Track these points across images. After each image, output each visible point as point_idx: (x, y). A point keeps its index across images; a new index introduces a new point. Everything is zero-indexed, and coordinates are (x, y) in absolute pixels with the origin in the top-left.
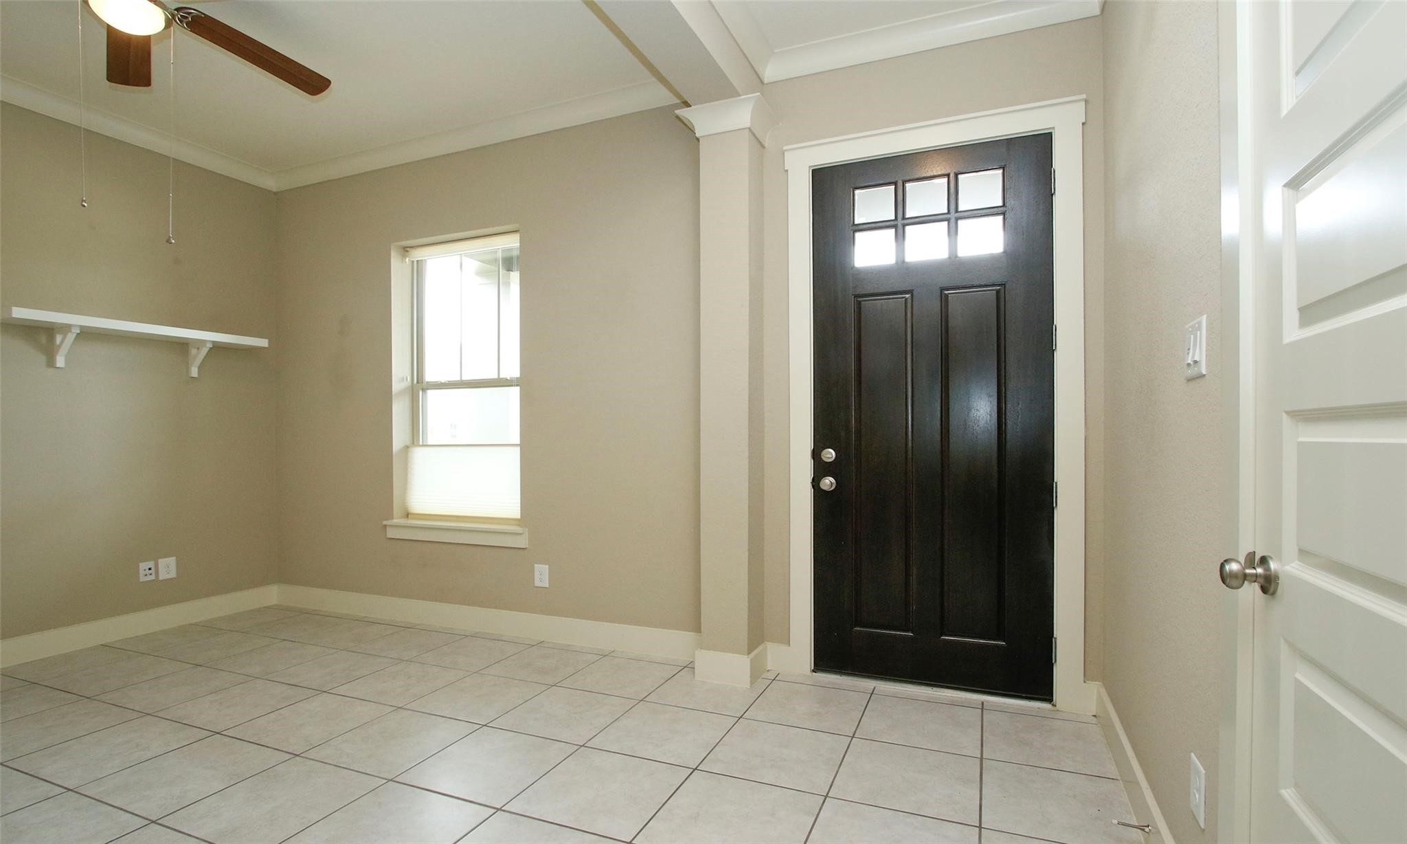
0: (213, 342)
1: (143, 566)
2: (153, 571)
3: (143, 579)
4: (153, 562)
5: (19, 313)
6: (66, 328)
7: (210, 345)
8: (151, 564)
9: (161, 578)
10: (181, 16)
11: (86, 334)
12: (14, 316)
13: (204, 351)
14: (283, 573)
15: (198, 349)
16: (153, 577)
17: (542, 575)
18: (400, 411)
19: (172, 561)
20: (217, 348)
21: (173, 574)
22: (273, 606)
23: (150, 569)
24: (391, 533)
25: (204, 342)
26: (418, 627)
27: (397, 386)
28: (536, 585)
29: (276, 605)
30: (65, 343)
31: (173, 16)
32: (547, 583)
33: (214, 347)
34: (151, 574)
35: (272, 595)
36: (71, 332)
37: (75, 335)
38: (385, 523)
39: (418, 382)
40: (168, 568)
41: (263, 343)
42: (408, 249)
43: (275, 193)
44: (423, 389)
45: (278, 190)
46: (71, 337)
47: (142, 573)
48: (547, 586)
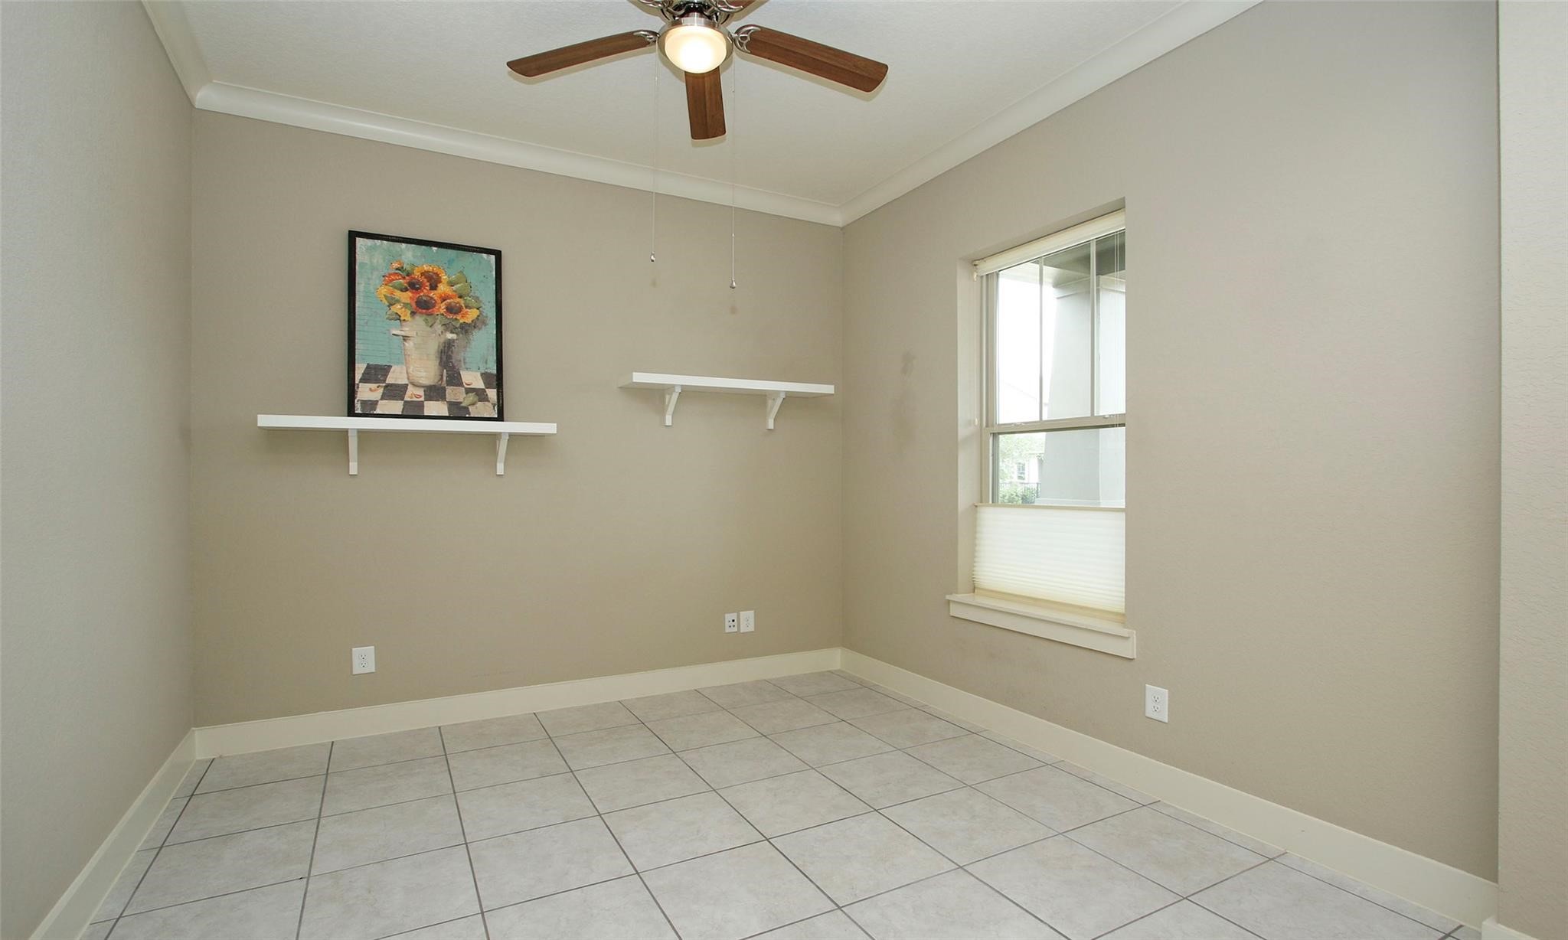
0: (786, 392)
1: (729, 617)
2: (735, 623)
3: (728, 630)
4: (736, 614)
5: (639, 377)
6: (670, 388)
7: (783, 396)
8: (734, 616)
9: (742, 630)
10: (741, 37)
11: (687, 393)
12: (634, 381)
13: (779, 402)
14: (848, 637)
15: (774, 399)
16: (735, 629)
17: (1157, 702)
18: (966, 462)
19: (751, 614)
20: (790, 399)
21: (751, 628)
22: (835, 671)
23: (733, 621)
24: (955, 611)
25: (777, 392)
26: (984, 734)
27: (963, 432)
28: (1147, 715)
29: (839, 670)
30: (672, 400)
31: (734, 40)
32: (1167, 717)
33: (786, 396)
34: (734, 626)
35: (835, 659)
36: (674, 391)
37: (678, 394)
38: (948, 597)
39: (987, 426)
40: (747, 621)
41: (828, 389)
42: (977, 262)
43: (842, 229)
44: (994, 434)
45: (845, 224)
46: (675, 396)
47: (727, 624)
48: (1167, 721)
